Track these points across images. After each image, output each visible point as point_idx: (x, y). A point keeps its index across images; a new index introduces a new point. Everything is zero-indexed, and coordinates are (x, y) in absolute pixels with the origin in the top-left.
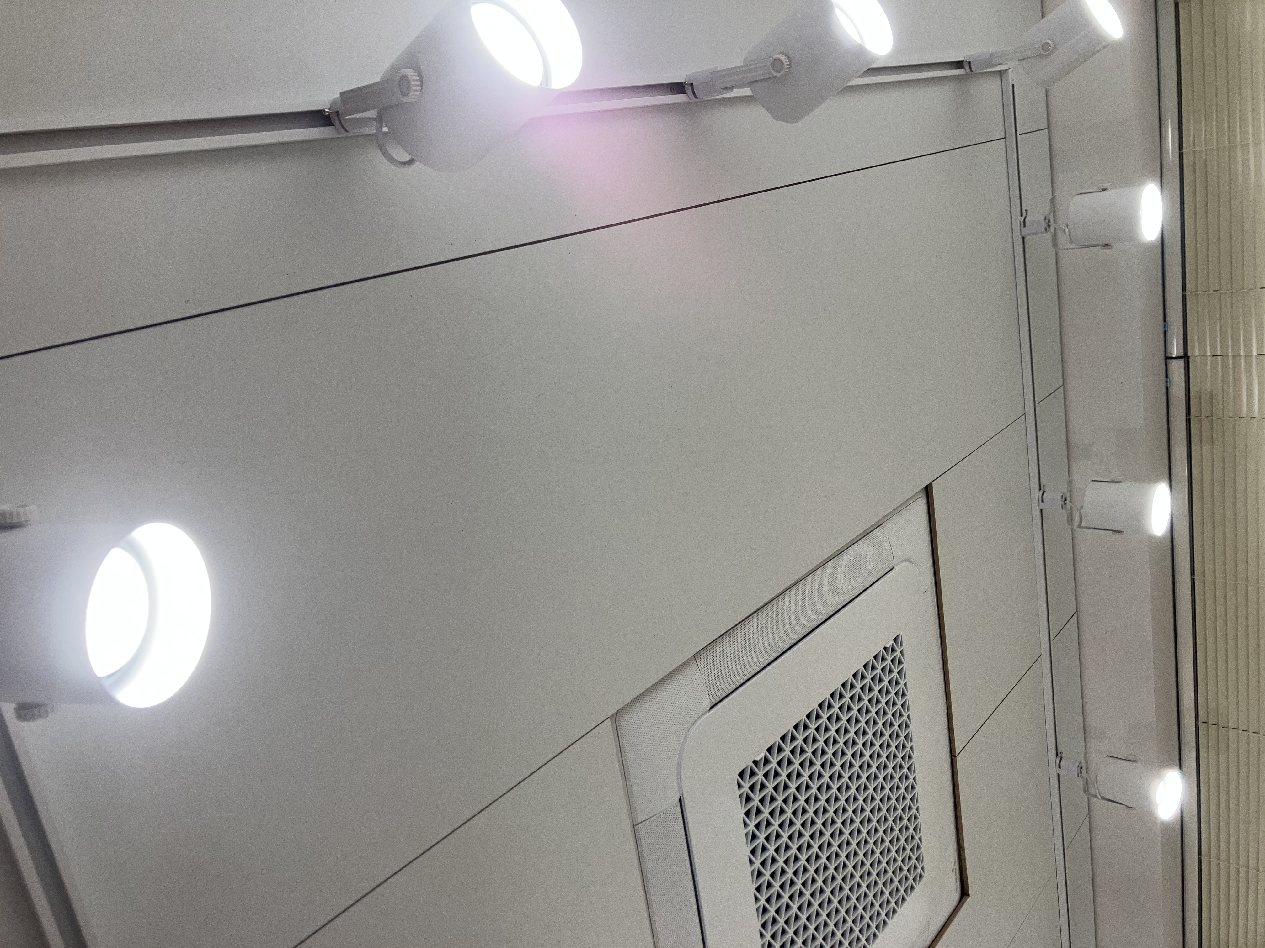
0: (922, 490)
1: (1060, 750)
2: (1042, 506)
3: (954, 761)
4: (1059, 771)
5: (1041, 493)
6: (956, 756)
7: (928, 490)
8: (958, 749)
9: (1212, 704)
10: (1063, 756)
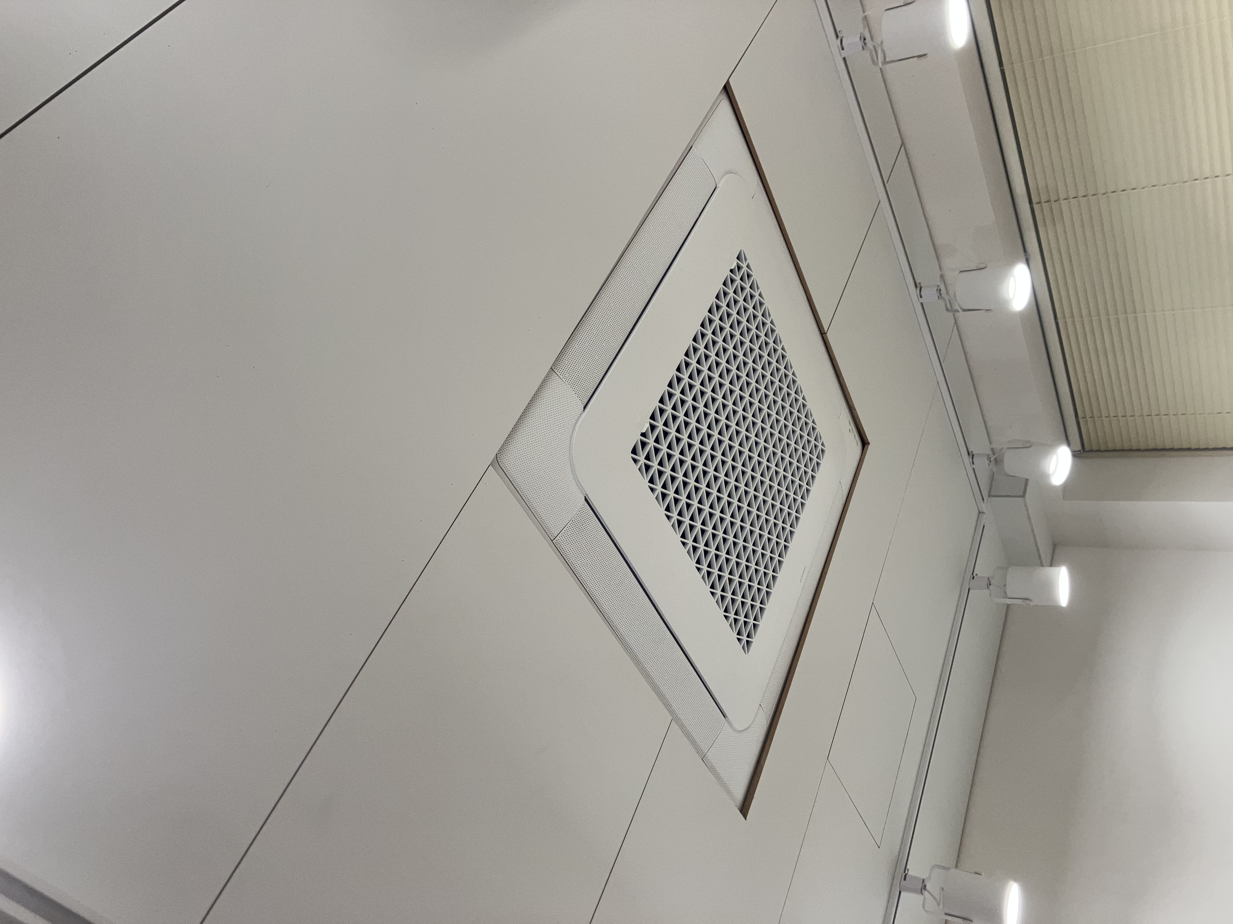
0: (721, 91)
1: (918, 281)
2: (844, 54)
3: (825, 338)
4: (921, 300)
5: (839, 40)
6: (826, 333)
7: (727, 89)
8: (825, 325)
9: (1041, 184)
10: (922, 285)
